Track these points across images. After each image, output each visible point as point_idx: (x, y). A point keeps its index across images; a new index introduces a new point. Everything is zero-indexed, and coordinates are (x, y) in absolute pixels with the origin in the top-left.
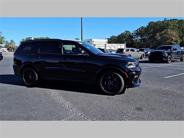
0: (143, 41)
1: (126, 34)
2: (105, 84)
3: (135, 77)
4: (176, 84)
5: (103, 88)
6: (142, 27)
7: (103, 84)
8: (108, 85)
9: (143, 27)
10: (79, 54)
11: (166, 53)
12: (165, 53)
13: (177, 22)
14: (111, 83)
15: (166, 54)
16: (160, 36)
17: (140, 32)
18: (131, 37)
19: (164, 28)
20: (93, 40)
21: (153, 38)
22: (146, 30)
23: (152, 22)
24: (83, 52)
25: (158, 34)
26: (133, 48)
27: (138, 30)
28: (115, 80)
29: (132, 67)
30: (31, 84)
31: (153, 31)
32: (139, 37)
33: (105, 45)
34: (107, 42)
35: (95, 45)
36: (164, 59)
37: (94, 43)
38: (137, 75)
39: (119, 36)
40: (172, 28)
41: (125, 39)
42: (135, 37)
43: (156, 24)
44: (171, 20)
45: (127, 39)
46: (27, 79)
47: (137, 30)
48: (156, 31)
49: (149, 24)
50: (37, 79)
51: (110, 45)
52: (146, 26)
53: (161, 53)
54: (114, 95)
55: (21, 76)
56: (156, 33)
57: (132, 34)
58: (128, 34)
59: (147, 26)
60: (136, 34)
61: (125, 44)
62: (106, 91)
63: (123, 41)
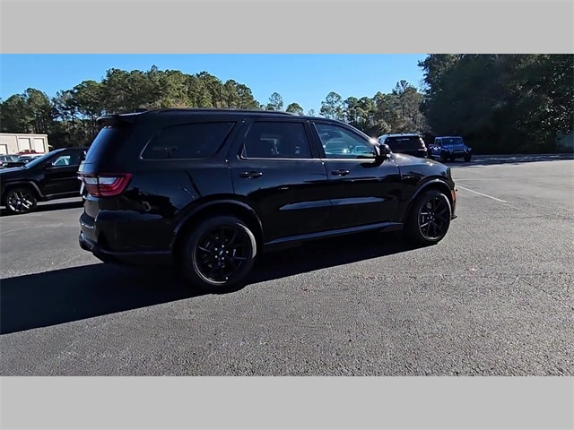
1: (29, 100)
2: (423, 221)
6: (89, 84)
9: (92, 82)
13: (183, 80)
17: (80, 98)
19: (156, 94)
22: (101, 92)
23: (116, 71)
27: (77, 91)
31: (126, 97)
32: (79, 115)
39: (3, 107)
40: (177, 94)
41: (29, 119)
42: (66, 114)
43: (133, 78)
44: (170, 73)
47: (72, 92)
49: (109, 75)
52: (99, 81)
57: (54, 100)
58: (39, 102)
59: (104, 80)
60: (69, 102)
61: (44, 136)
63: (23, 124)
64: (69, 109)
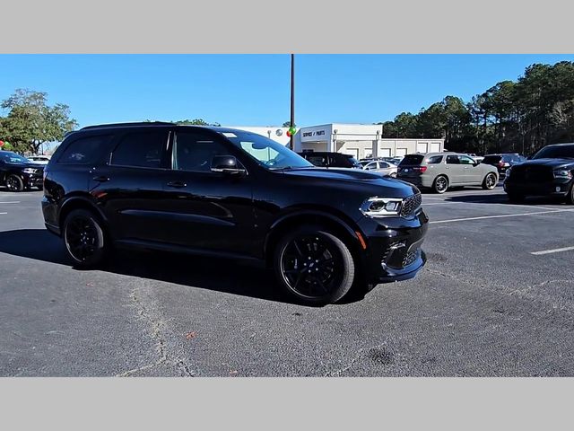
0: (507, 132)
1: (446, 107)
2: (296, 267)
3: (394, 248)
4: (564, 276)
5: (286, 279)
6: (502, 85)
7: (289, 267)
8: (304, 270)
9: (507, 82)
10: (215, 170)
11: (567, 169)
12: (563, 169)
14: (312, 265)
15: (566, 172)
16: (565, 112)
17: (497, 101)
18: (465, 117)
20: (334, 127)
21: (540, 119)
22: (515, 92)
23: (537, 67)
24: (231, 162)
25: (559, 107)
26: (454, 154)
27: (491, 94)
28: (327, 255)
29: (382, 212)
30: (86, 259)
31: (543, 95)
32: (492, 118)
33: (375, 143)
34: (381, 133)
35: (340, 144)
36: (558, 189)
37: (339, 138)
38: (402, 242)
39: (423, 115)
41: (442, 125)
42: (477, 118)
43: (551, 72)
45: (451, 124)
46: (74, 243)
47: (485, 95)
48: (551, 97)
49: (527, 73)
50: (102, 244)
51: (391, 142)
52: (515, 81)
53: (548, 170)
54: (321, 305)
55: (59, 233)
56: (552, 105)
57: (469, 105)
58: (454, 108)
59: (521, 79)
60: (483, 106)
61: (442, 141)
62: (297, 289)
63: (435, 130)
64: (482, 113)
